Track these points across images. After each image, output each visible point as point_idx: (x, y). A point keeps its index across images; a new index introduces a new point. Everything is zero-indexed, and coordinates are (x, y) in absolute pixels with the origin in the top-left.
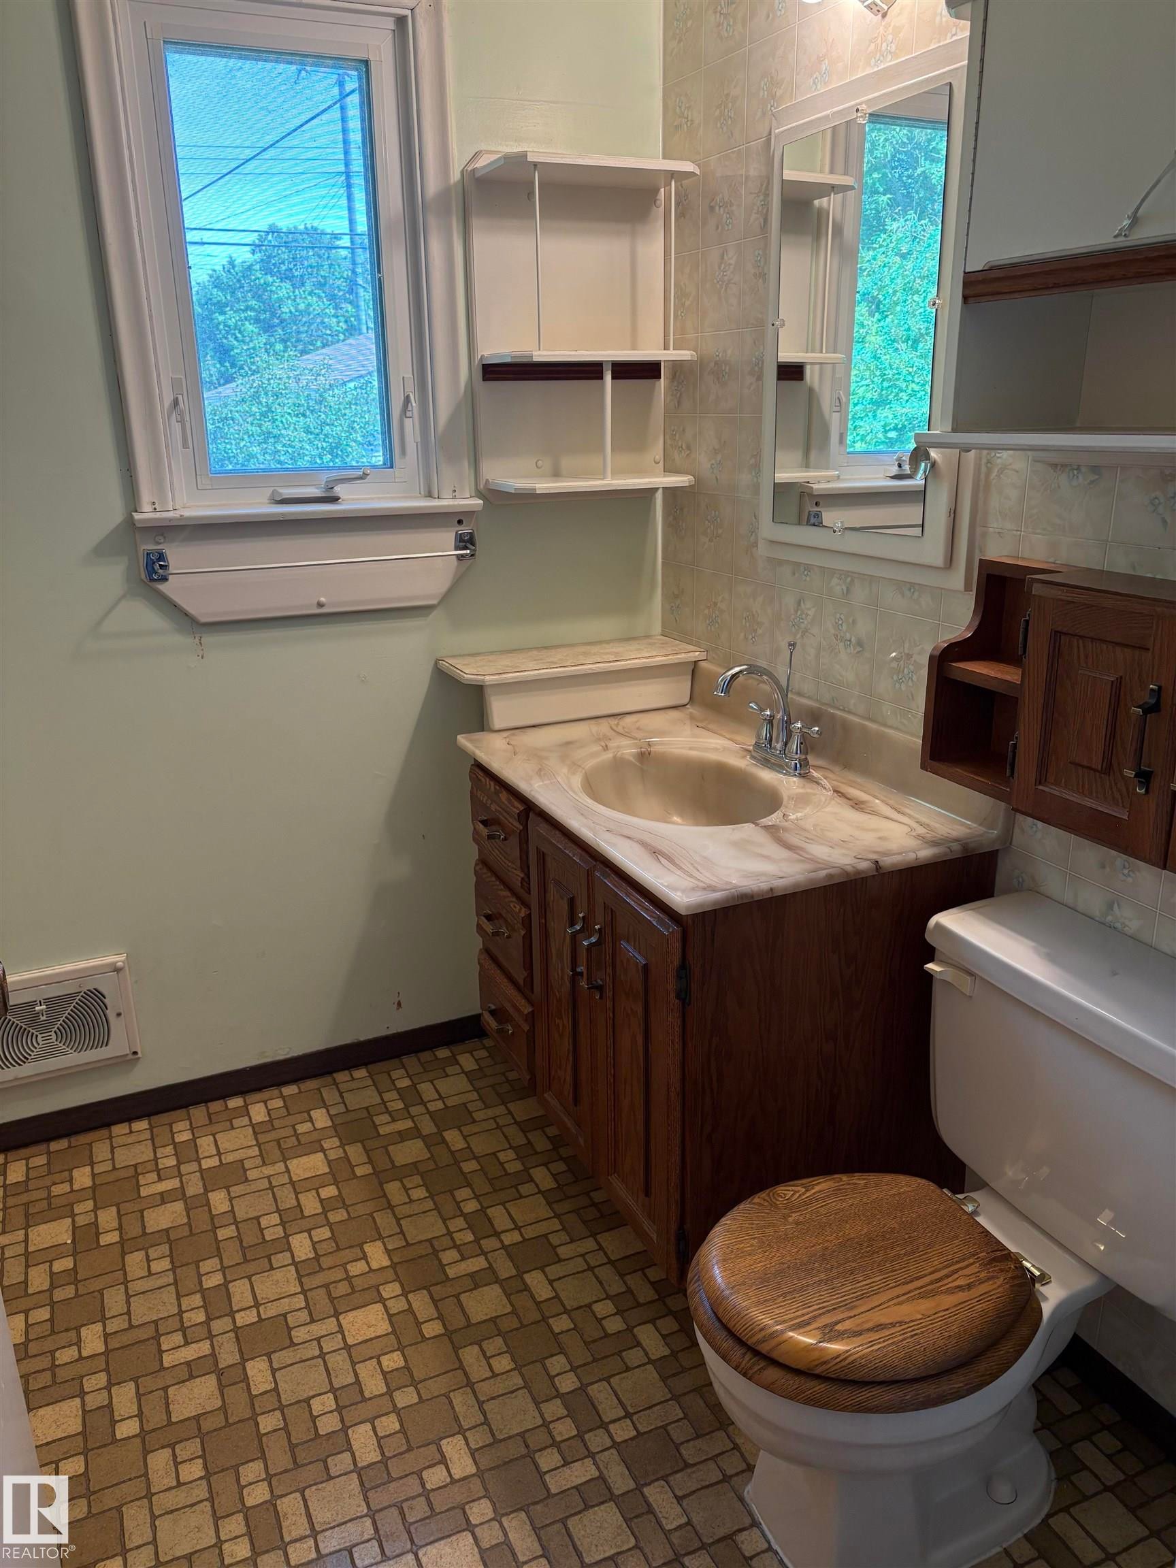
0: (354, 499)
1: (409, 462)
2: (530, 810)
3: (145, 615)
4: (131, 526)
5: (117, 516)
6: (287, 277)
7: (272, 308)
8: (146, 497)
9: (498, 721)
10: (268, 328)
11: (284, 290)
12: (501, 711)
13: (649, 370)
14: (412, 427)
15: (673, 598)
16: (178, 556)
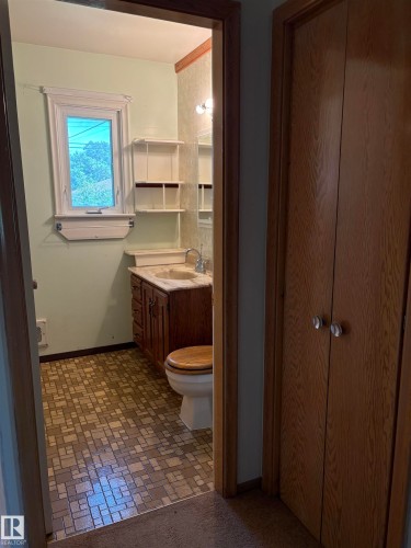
0: (105, 213)
1: (119, 205)
2: (143, 280)
3: (56, 238)
4: (54, 218)
5: (51, 215)
6: (94, 157)
7: (89, 167)
8: (58, 211)
9: (138, 264)
10: (87, 173)
11: (93, 161)
12: (139, 262)
13: (176, 186)
14: (119, 197)
15: (183, 238)
16: (64, 225)
